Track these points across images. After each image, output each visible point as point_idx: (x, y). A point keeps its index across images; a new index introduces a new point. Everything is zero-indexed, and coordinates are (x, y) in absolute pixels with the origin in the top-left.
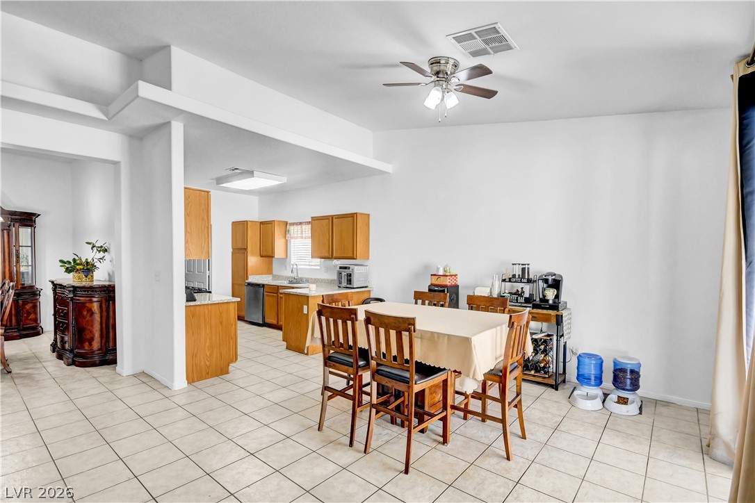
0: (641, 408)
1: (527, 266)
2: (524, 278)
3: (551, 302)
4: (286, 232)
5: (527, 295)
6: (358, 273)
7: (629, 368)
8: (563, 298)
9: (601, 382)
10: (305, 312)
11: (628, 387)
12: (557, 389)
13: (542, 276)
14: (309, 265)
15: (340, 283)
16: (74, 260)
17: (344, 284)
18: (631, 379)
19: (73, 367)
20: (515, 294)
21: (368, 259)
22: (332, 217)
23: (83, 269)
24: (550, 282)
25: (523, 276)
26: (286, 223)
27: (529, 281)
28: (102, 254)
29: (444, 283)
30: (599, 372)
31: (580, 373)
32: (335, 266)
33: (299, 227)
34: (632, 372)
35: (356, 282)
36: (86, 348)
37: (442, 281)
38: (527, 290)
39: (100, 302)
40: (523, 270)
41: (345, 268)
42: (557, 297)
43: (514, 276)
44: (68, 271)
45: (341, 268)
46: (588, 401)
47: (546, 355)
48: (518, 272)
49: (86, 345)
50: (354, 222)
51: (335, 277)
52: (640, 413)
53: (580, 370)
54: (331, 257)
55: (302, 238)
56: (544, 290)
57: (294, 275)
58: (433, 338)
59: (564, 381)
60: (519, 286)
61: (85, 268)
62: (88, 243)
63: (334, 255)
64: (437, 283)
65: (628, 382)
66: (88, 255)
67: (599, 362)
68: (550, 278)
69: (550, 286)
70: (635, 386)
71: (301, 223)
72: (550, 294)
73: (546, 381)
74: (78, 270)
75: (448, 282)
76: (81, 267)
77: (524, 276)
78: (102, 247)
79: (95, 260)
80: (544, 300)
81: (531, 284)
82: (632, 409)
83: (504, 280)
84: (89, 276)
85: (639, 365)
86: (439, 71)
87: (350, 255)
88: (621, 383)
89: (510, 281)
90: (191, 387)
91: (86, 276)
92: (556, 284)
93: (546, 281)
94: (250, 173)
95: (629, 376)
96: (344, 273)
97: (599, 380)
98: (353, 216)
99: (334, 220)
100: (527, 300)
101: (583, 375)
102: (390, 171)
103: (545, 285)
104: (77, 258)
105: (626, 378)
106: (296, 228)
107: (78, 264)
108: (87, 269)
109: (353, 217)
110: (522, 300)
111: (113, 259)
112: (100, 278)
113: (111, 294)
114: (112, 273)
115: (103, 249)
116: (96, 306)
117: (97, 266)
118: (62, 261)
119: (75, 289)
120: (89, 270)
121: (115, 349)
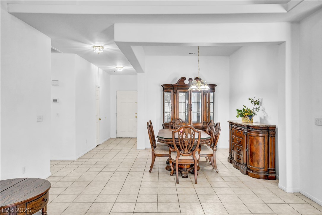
16: (244, 109)
19: (247, 176)
23: (249, 115)
28: (257, 106)
36: (256, 166)
39: (264, 137)
44: (242, 115)
49: (256, 163)
61: (250, 115)
62: (250, 99)
66: (251, 107)
74: (246, 115)
76: (248, 114)
78: (257, 101)
79: (255, 110)
84: (252, 120)
91: (250, 120)
104: (245, 108)
107: (246, 112)
108: (251, 115)
111: (264, 109)
112: (256, 121)
113: (270, 132)
114: (263, 118)
115: (257, 103)
116: (261, 139)
117: (255, 113)
118: (238, 110)
119: (248, 127)
120: (252, 116)
121: (274, 170)
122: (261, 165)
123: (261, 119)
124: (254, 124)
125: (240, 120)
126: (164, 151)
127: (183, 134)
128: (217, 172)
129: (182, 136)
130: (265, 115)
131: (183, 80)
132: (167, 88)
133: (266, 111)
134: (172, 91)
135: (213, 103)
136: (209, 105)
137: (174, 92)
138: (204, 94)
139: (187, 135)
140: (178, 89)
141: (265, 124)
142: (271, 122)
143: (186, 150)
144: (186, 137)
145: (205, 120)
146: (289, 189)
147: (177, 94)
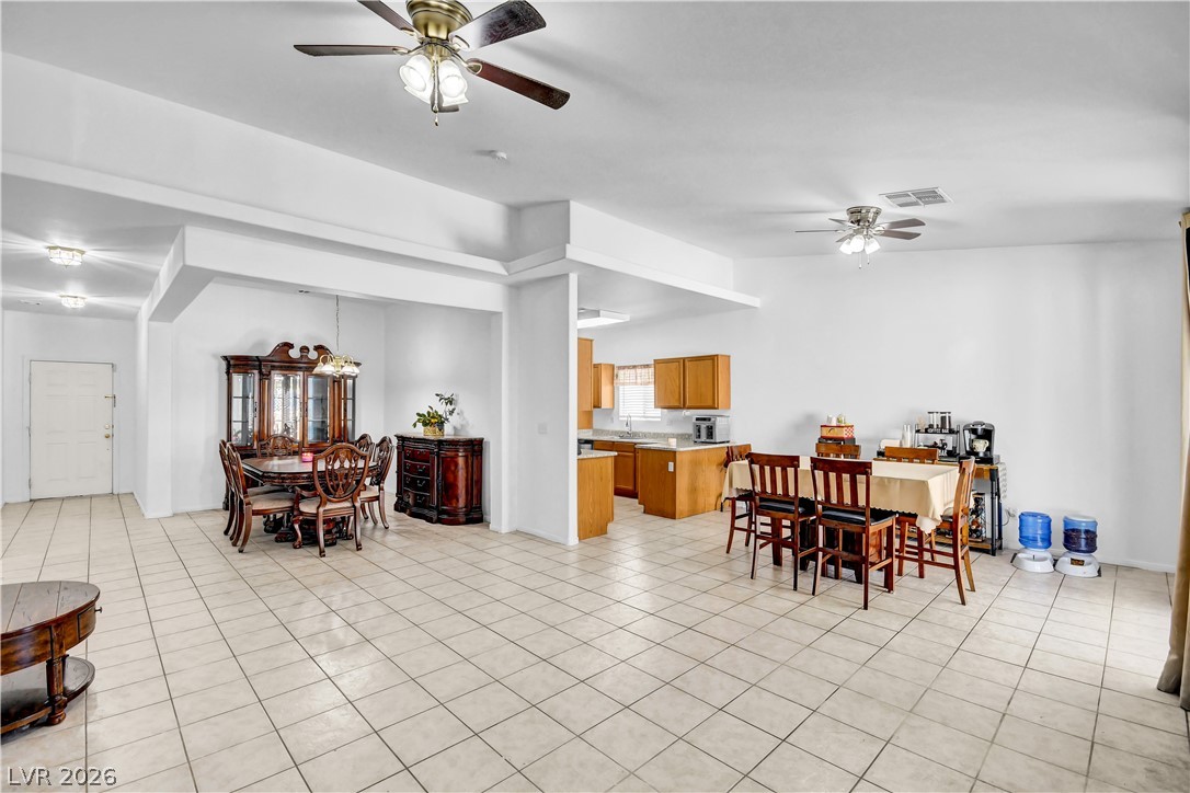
0: (1099, 571)
1: (947, 415)
2: (945, 428)
3: (981, 455)
4: (613, 377)
5: (950, 448)
6: (720, 424)
7: (1083, 527)
8: (995, 452)
9: (1050, 544)
10: (671, 469)
11: (1083, 548)
12: (994, 554)
13: (969, 425)
14: (644, 417)
15: (699, 437)
16: (429, 413)
17: (703, 438)
18: (1086, 539)
19: (440, 525)
20: (933, 446)
21: (729, 408)
22: (684, 359)
23: (437, 422)
24: (979, 432)
25: (943, 426)
26: (613, 366)
27: (951, 432)
28: (450, 407)
29: (840, 435)
30: (1046, 532)
31: (1024, 535)
32: (689, 418)
33: (633, 371)
34: (1087, 532)
35: (718, 437)
36: (454, 505)
37: (836, 433)
38: (950, 441)
39: (466, 457)
40: (943, 419)
41: (704, 419)
42: (989, 449)
43: (931, 426)
44: (425, 423)
45: (697, 419)
46: (1036, 563)
47: (978, 516)
48: (936, 420)
49: (453, 502)
50: (714, 365)
51: (690, 430)
52: (1100, 575)
53: (1024, 530)
54: (684, 407)
55: (636, 383)
56: (972, 441)
57: (627, 429)
58: (885, 482)
59: (1000, 548)
60: (937, 438)
61: (439, 422)
62: (437, 394)
63: (688, 404)
64: (829, 435)
65: (1083, 542)
66: (441, 408)
67: (1046, 521)
68: (979, 428)
69: (979, 437)
70: (1091, 546)
71: (634, 367)
72: (981, 446)
73: (979, 546)
74: (432, 423)
75: (844, 434)
76: (435, 420)
77: (945, 426)
78: (448, 398)
79: (447, 414)
80: (972, 452)
81: (955, 436)
82: (1089, 571)
83: (918, 431)
84: (442, 430)
85: (1095, 523)
86: (860, 218)
87: (710, 403)
88: (1074, 543)
89: (926, 431)
90: (582, 545)
91: (440, 430)
92: (987, 434)
93: (974, 431)
94: (596, 313)
95: (1083, 536)
96: (704, 425)
97: (1048, 542)
98: (713, 358)
99: (687, 364)
100: (951, 454)
101: (1027, 538)
102: (758, 305)
103: (973, 437)
104: (431, 411)
105: (1079, 539)
106: (627, 372)
107: (433, 417)
109: (713, 360)
110: (944, 453)
111: (462, 412)
112: (449, 432)
113: (476, 447)
114: (459, 427)
115: (450, 401)
116: (461, 461)
117: (447, 420)
118: (418, 414)
119: (440, 442)
120: (442, 423)
121: (480, 507)
122: (462, 503)
123: (455, 428)
124: (445, 437)
125: (420, 431)
126: (277, 502)
127: (334, 461)
128: (387, 528)
129: (333, 466)
130: (464, 423)
131: (286, 348)
132: (237, 364)
133: (465, 415)
134: (256, 372)
135: (354, 400)
136: (345, 404)
137: (260, 373)
138: (334, 382)
139: (342, 462)
140: (274, 368)
141: (463, 436)
142: (473, 434)
143: (340, 492)
144: (342, 467)
145: (336, 436)
146: (505, 529)
147: (269, 379)
